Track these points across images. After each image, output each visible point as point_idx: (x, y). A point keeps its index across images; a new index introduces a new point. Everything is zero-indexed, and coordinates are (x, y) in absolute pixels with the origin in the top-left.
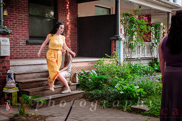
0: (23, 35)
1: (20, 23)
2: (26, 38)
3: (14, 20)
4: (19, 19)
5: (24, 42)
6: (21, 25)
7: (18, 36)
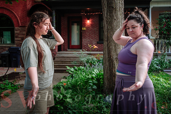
0: (95, 39)
1: (93, 33)
2: (97, 41)
3: (90, 32)
4: (93, 31)
5: (96, 42)
6: (94, 34)
7: (92, 39)
